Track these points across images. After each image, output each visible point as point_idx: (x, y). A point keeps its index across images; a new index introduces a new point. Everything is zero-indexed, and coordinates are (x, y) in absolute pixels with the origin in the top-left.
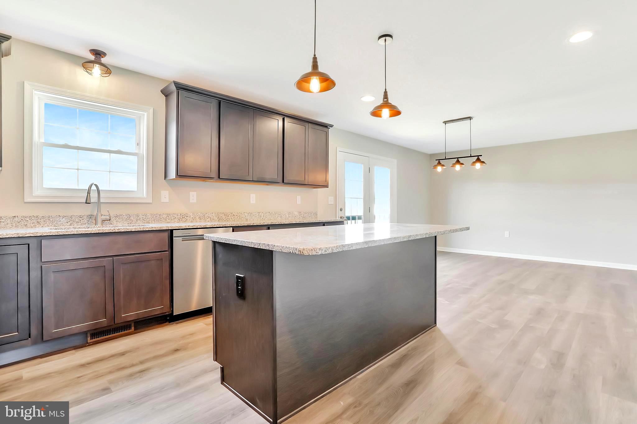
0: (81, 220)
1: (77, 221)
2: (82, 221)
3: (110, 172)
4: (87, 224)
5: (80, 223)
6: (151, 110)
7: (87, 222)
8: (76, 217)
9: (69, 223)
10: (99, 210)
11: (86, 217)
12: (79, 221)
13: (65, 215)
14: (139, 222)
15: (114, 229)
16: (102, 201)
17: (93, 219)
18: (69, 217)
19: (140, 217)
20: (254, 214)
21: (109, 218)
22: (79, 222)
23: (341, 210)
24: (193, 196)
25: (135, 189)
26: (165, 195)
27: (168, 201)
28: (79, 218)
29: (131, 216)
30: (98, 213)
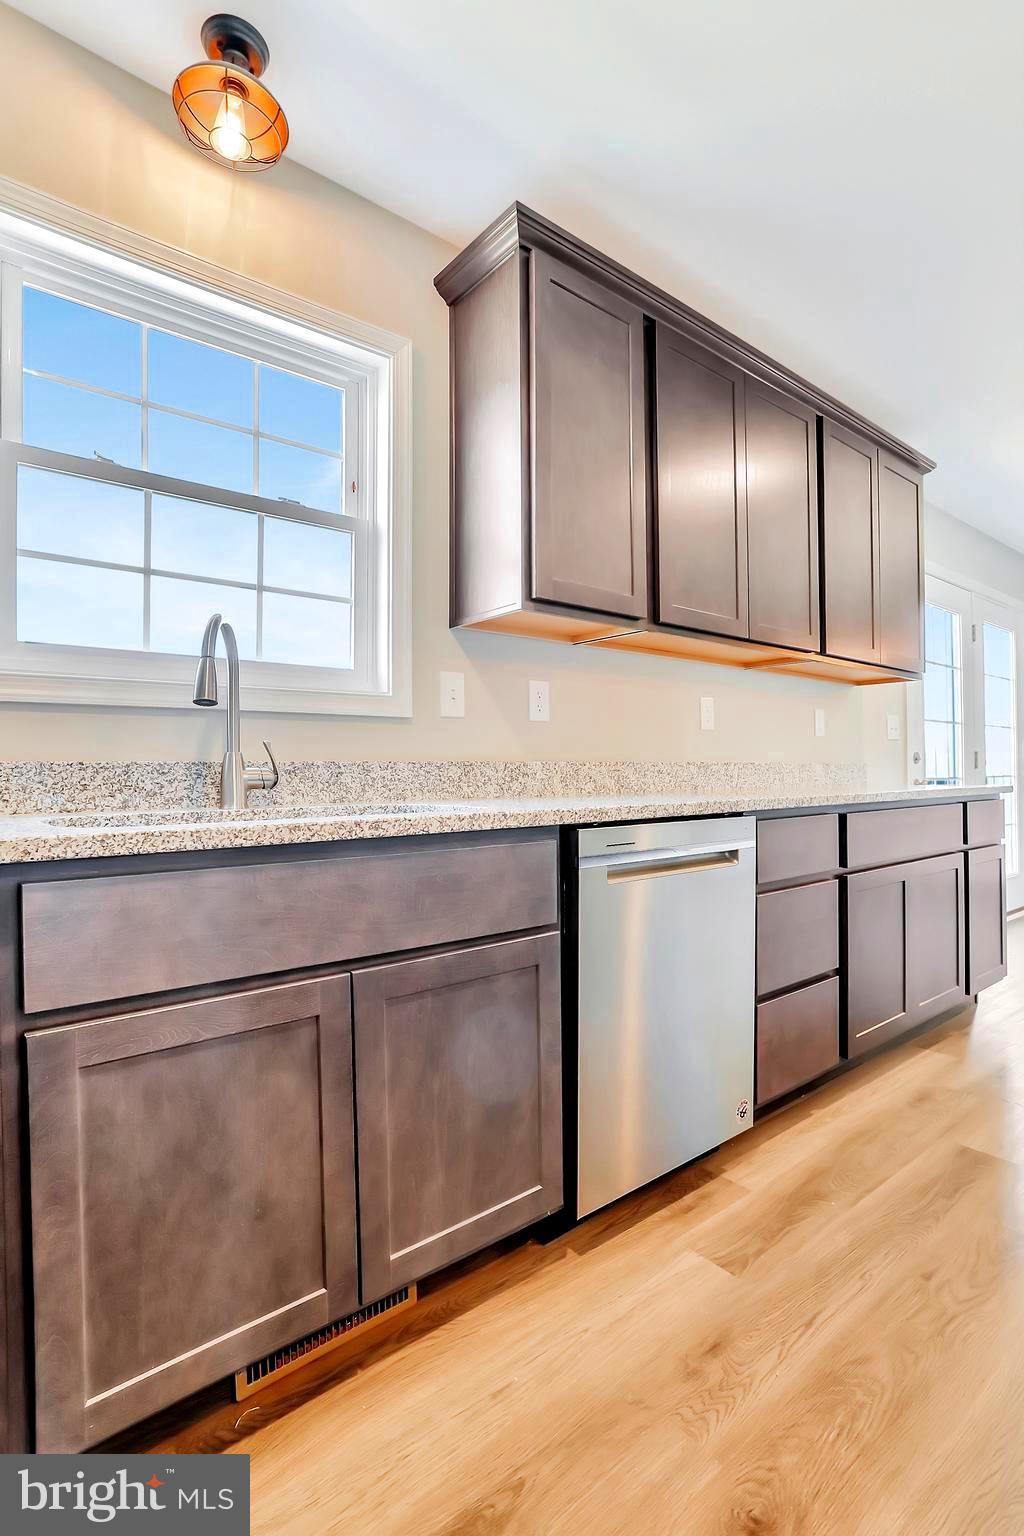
0: (162, 787)
1: (149, 787)
2: (168, 788)
3: (260, 588)
4: (186, 802)
5: (159, 800)
6: (406, 347)
7: (185, 793)
8: (145, 773)
9: (118, 795)
10: (232, 741)
11: (182, 771)
12: (157, 790)
13: (103, 763)
14: (370, 793)
15: (358, 824)
16: (245, 704)
17: (209, 781)
18: (119, 771)
19: (373, 775)
20: (714, 768)
21: (272, 777)
22: (155, 794)
23: (916, 760)
24: (540, 697)
25: (346, 661)
26: (455, 686)
27: (462, 714)
28: (156, 775)
29: (343, 769)
30: (231, 755)
